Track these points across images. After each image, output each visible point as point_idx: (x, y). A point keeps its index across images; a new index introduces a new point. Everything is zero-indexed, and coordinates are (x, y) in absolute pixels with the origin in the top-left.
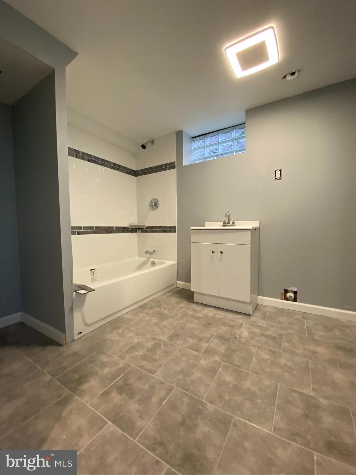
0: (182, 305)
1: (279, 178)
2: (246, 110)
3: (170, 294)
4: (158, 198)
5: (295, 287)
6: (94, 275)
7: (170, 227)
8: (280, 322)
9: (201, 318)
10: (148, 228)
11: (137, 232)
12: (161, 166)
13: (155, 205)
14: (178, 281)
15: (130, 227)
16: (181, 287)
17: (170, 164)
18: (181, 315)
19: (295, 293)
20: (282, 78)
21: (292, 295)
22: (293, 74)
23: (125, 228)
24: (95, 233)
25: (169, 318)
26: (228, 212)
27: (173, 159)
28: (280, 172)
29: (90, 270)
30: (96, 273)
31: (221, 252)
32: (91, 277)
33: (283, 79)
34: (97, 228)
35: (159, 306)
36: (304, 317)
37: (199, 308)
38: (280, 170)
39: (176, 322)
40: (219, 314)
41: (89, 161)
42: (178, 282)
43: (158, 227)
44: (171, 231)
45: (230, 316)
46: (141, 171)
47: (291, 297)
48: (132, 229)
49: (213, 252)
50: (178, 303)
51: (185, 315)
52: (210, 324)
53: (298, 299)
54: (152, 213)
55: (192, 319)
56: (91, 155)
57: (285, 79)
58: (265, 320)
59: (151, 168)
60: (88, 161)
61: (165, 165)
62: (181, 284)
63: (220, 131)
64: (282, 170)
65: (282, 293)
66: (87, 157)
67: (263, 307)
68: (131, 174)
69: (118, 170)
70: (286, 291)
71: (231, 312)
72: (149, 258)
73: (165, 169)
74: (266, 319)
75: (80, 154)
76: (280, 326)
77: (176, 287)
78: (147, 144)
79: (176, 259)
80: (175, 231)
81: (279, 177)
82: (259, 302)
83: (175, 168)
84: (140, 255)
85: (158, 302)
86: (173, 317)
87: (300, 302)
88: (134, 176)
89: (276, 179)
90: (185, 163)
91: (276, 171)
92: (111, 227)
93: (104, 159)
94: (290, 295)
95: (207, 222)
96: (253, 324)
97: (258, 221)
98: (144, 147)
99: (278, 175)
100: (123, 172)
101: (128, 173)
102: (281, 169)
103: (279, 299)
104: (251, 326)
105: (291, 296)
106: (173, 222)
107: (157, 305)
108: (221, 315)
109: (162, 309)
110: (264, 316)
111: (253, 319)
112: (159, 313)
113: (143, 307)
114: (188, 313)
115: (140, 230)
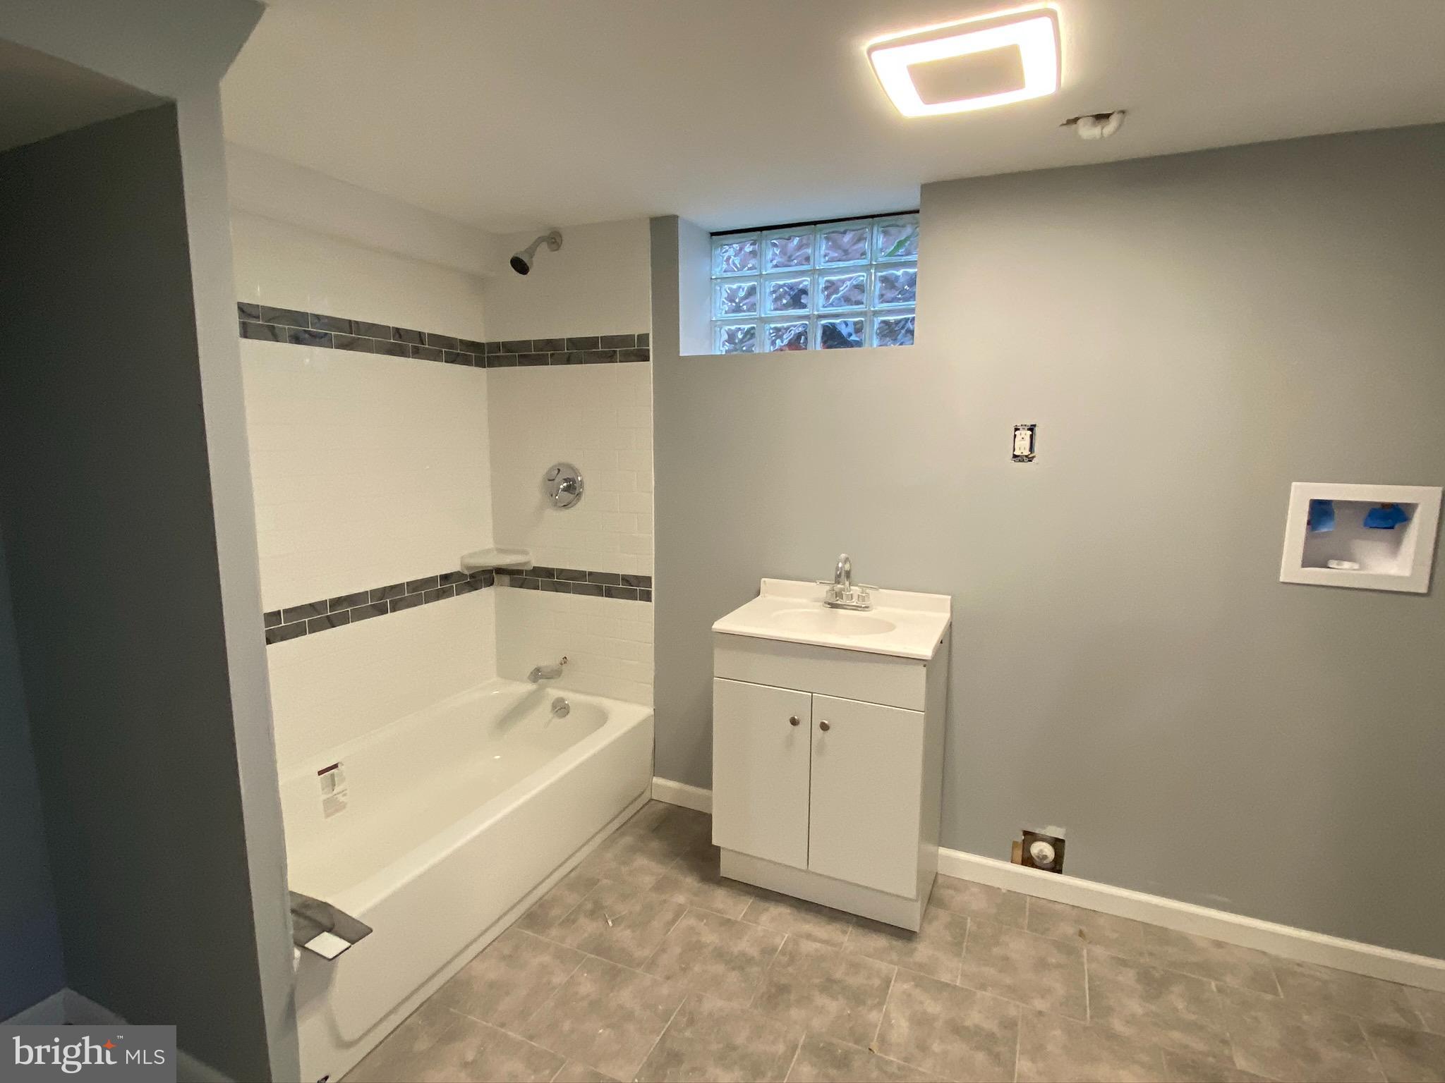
0: (680, 899)
1: (1026, 456)
2: (923, 182)
3: (628, 840)
4: (577, 464)
5: (1059, 825)
6: (337, 789)
7: (627, 579)
8: (1006, 963)
9: (750, 961)
10: (537, 571)
11: (492, 584)
12: (592, 342)
13: (567, 489)
14: (658, 776)
15: (466, 572)
16: (668, 799)
17: (625, 340)
18: (678, 950)
19: (1057, 844)
20: (1063, 125)
21: (1048, 851)
22: (1101, 118)
23: (445, 578)
24: (331, 623)
25: (639, 971)
26: (846, 560)
27: (640, 323)
28: (1032, 437)
29: (320, 773)
30: (343, 780)
31: (824, 727)
32: (325, 797)
33: (1065, 127)
34: (336, 602)
35: (597, 911)
36: (1081, 934)
37: (739, 907)
38: (1032, 429)
39: (665, 990)
40: (809, 937)
41: (297, 339)
42: (655, 780)
43: (581, 575)
44: (631, 595)
45: (849, 940)
46: (508, 346)
47: (1045, 857)
48: (472, 576)
49: (794, 722)
50: (661, 886)
51: (693, 948)
52: (783, 989)
53: (1066, 865)
54: (552, 514)
55: (719, 968)
56: (304, 315)
57: (1074, 126)
58: (958, 955)
59: (551, 344)
60: (290, 342)
61: (608, 340)
62: (668, 789)
63: (819, 226)
64: (1037, 430)
65: (1015, 844)
66: (287, 327)
67: (956, 889)
68: (466, 361)
69: (417, 353)
70: (1030, 837)
71: (848, 922)
72: (542, 688)
73: (609, 357)
74: (964, 953)
75: (258, 317)
76: (1008, 980)
77: (651, 800)
78: (531, 251)
79: (651, 698)
80: (646, 597)
81: (1027, 452)
82: (942, 869)
83: (647, 359)
84: (506, 672)
85: (591, 883)
86: (651, 964)
87: (1068, 874)
88: (478, 365)
89: (1015, 456)
90: (689, 346)
91: (1016, 429)
92: (392, 587)
93: (357, 322)
94: (1041, 851)
95: (766, 579)
96: (924, 979)
97: (950, 597)
98: (520, 266)
99: (1022, 447)
100: (435, 356)
101: (453, 359)
102: (1035, 426)
103: (1007, 861)
104: (916, 986)
105: (1044, 854)
106: (642, 563)
107: (589, 906)
108: (815, 940)
109: (610, 923)
110: (959, 940)
111: (922, 951)
112: (601, 948)
113: (535, 918)
114: (703, 939)
115: (506, 579)
